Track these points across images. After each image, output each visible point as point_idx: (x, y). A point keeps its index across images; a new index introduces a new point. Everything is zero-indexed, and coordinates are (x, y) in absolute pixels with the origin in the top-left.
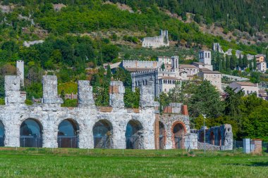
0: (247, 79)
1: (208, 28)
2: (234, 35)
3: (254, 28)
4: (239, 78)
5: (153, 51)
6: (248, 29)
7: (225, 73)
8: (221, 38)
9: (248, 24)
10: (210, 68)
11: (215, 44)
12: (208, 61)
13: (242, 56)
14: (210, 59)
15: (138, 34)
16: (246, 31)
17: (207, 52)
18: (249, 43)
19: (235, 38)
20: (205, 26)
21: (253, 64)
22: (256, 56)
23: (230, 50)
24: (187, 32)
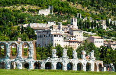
0: (96, 34)
1: (74, 4)
2: (88, 9)
3: (100, 5)
4: (91, 33)
5: (45, 17)
6: (96, 5)
7: (84, 31)
8: (81, 10)
9: (96, 2)
10: (77, 27)
11: (78, 14)
12: (75, 23)
13: (93, 21)
14: (76, 23)
15: (36, 8)
16: (95, 6)
17: (75, 19)
18: (96, 14)
19: (89, 11)
20: (72, 3)
21: (99, 25)
22: (101, 21)
23: (87, 17)
24: (63, 7)
